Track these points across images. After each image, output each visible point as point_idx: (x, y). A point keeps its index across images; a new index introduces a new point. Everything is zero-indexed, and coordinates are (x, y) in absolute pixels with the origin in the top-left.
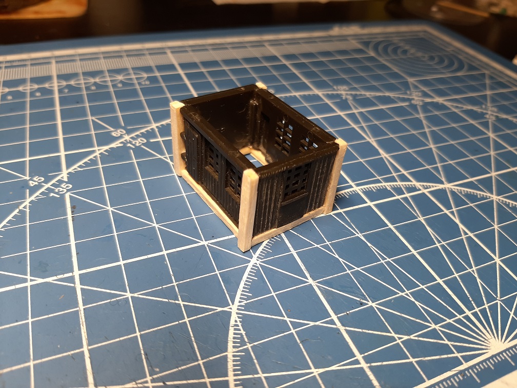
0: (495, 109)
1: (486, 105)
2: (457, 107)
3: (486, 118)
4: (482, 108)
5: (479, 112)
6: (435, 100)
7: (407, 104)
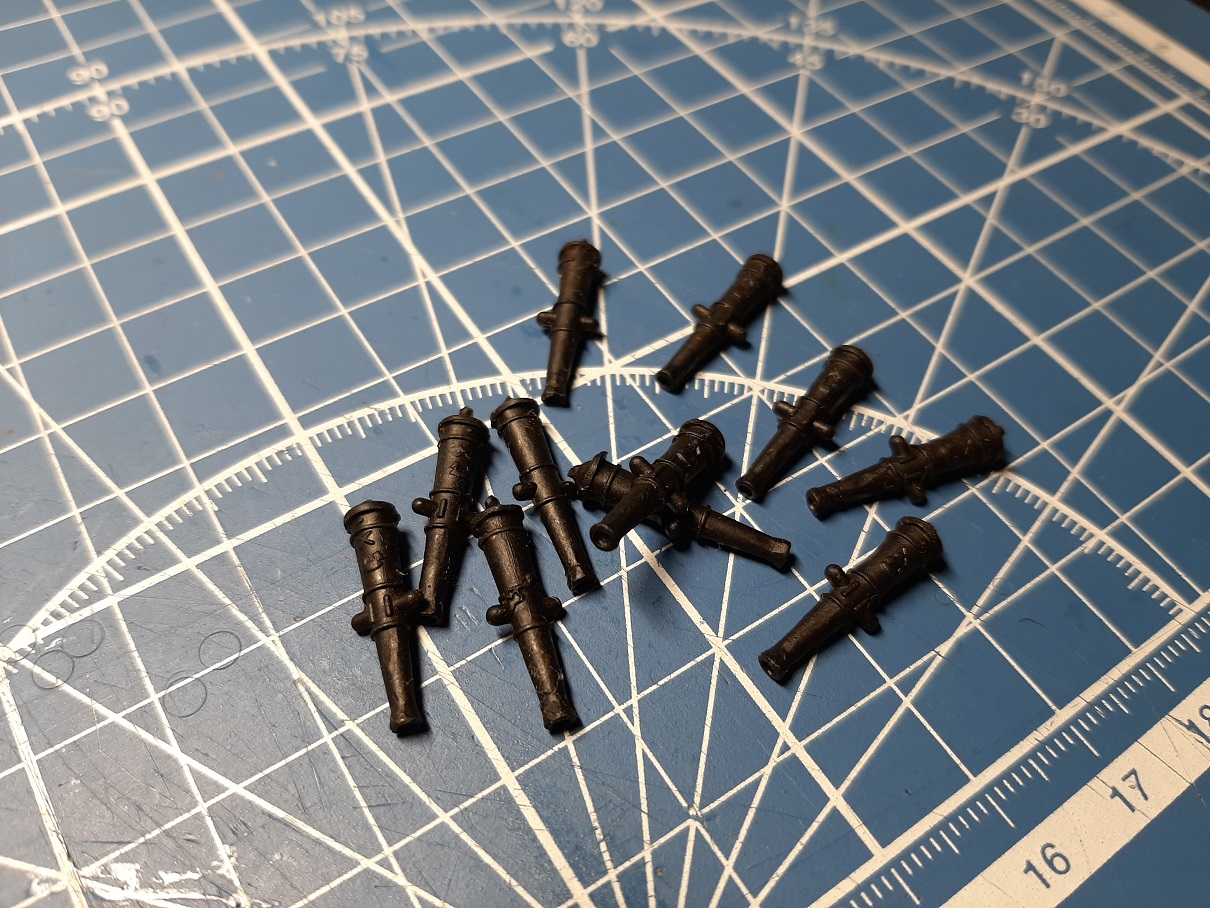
0: (828, 26)
1: (803, 15)
2: (708, 37)
3: (793, 66)
4: (786, 28)
5: (775, 46)
6: (640, 21)
7: (548, 48)
